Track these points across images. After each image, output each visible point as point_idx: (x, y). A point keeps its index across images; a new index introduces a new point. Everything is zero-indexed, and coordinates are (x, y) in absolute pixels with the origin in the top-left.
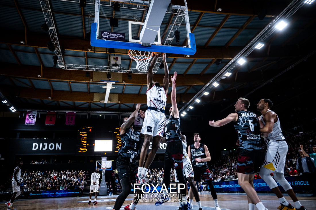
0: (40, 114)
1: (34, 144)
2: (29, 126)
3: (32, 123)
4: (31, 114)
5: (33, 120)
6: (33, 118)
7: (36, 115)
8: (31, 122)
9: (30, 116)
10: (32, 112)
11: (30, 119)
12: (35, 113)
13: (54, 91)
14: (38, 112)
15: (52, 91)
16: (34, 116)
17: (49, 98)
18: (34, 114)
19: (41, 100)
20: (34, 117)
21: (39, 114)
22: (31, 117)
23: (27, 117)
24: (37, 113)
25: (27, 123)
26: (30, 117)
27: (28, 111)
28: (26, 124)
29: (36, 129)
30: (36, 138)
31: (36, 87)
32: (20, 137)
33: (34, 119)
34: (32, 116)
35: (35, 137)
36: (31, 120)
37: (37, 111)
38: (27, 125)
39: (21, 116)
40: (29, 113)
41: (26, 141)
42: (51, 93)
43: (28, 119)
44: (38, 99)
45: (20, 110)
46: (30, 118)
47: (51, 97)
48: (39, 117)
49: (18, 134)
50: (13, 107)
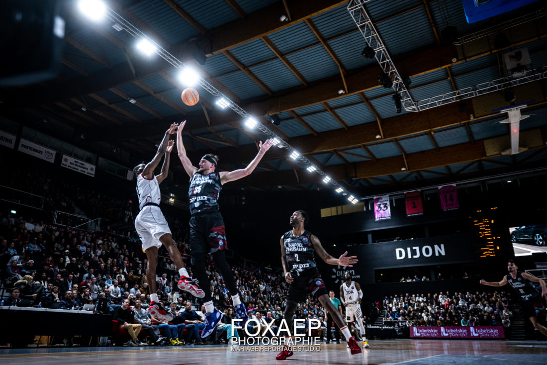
0: (394, 199)
1: (397, 250)
2: (381, 222)
3: (386, 216)
4: (381, 202)
5: (386, 211)
6: (385, 208)
7: (388, 203)
8: (383, 215)
9: (380, 205)
10: (381, 199)
11: (381, 210)
12: (386, 199)
13: (407, 155)
14: (390, 196)
15: (404, 157)
16: (386, 204)
17: (403, 169)
18: (386, 201)
19: (391, 176)
20: (385, 206)
21: (392, 200)
22: (382, 206)
23: (376, 208)
24: (390, 199)
25: (377, 217)
26: (379, 207)
27: (375, 198)
28: (377, 219)
29: (394, 225)
30: (398, 239)
31: (378, 156)
32: (373, 242)
33: (387, 209)
34: (383, 204)
35: (395, 239)
36: (383, 212)
37: (388, 195)
38: (380, 222)
39: (367, 208)
40: (377, 200)
41: (382, 247)
42: (404, 160)
43: (378, 211)
44: (384, 176)
45: (363, 199)
46: (381, 208)
47: (405, 167)
48: (394, 205)
49: (370, 236)
50: (352, 196)
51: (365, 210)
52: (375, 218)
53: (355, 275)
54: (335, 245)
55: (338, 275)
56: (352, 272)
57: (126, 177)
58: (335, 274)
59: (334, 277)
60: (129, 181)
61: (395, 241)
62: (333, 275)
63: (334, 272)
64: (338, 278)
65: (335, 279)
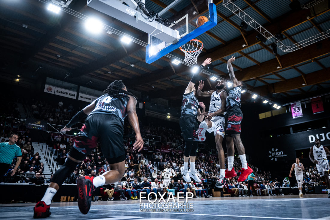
0: (305, 103)
1: (310, 137)
2: (297, 119)
3: (300, 115)
4: (296, 106)
5: (300, 112)
6: (299, 110)
7: (300, 106)
8: (298, 114)
9: (295, 108)
10: (296, 104)
11: (296, 111)
12: (299, 104)
13: (306, 75)
14: (301, 102)
15: (303, 76)
16: (299, 107)
17: (303, 85)
18: (299, 105)
19: (300, 89)
20: (299, 109)
21: (304, 104)
22: (297, 109)
23: (293, 111)
24: (301, 104)
25: (294, 116)
26: (295, 110)
27: (291, 104)
28: (294, 118)
29: (307, 120)
30: (309, 129)
31: (287, 78)
32: (294, 132)
33: (300, 110)
34: (297, 108)
35: (308, 129)
36: (297, 113)
37: (300, 101)
38: (296, 119)
39: (288, 111)
40: (293, 105)
41: (300, 135)
42: (303, 79)
43: (294, 112)
44: (296, 89)
45: (284, 105)
46: (296, 110)
47: (305, 83)
48: (306, 107)
49: (291, 129)
50: (275, 104)
51: (287, 112)
52: (292, 117)
53: (284, 154)
54: (271, 136)
55: (273, 155)
56: (282, 153)
57: (138, 107)
58: (271, 154)
59: (270, 156)
60: (140, 109)
61: (308, 130)
62: (270, 155)
63: (270, 153)
64: (272, 157)
65: (271, 158)
